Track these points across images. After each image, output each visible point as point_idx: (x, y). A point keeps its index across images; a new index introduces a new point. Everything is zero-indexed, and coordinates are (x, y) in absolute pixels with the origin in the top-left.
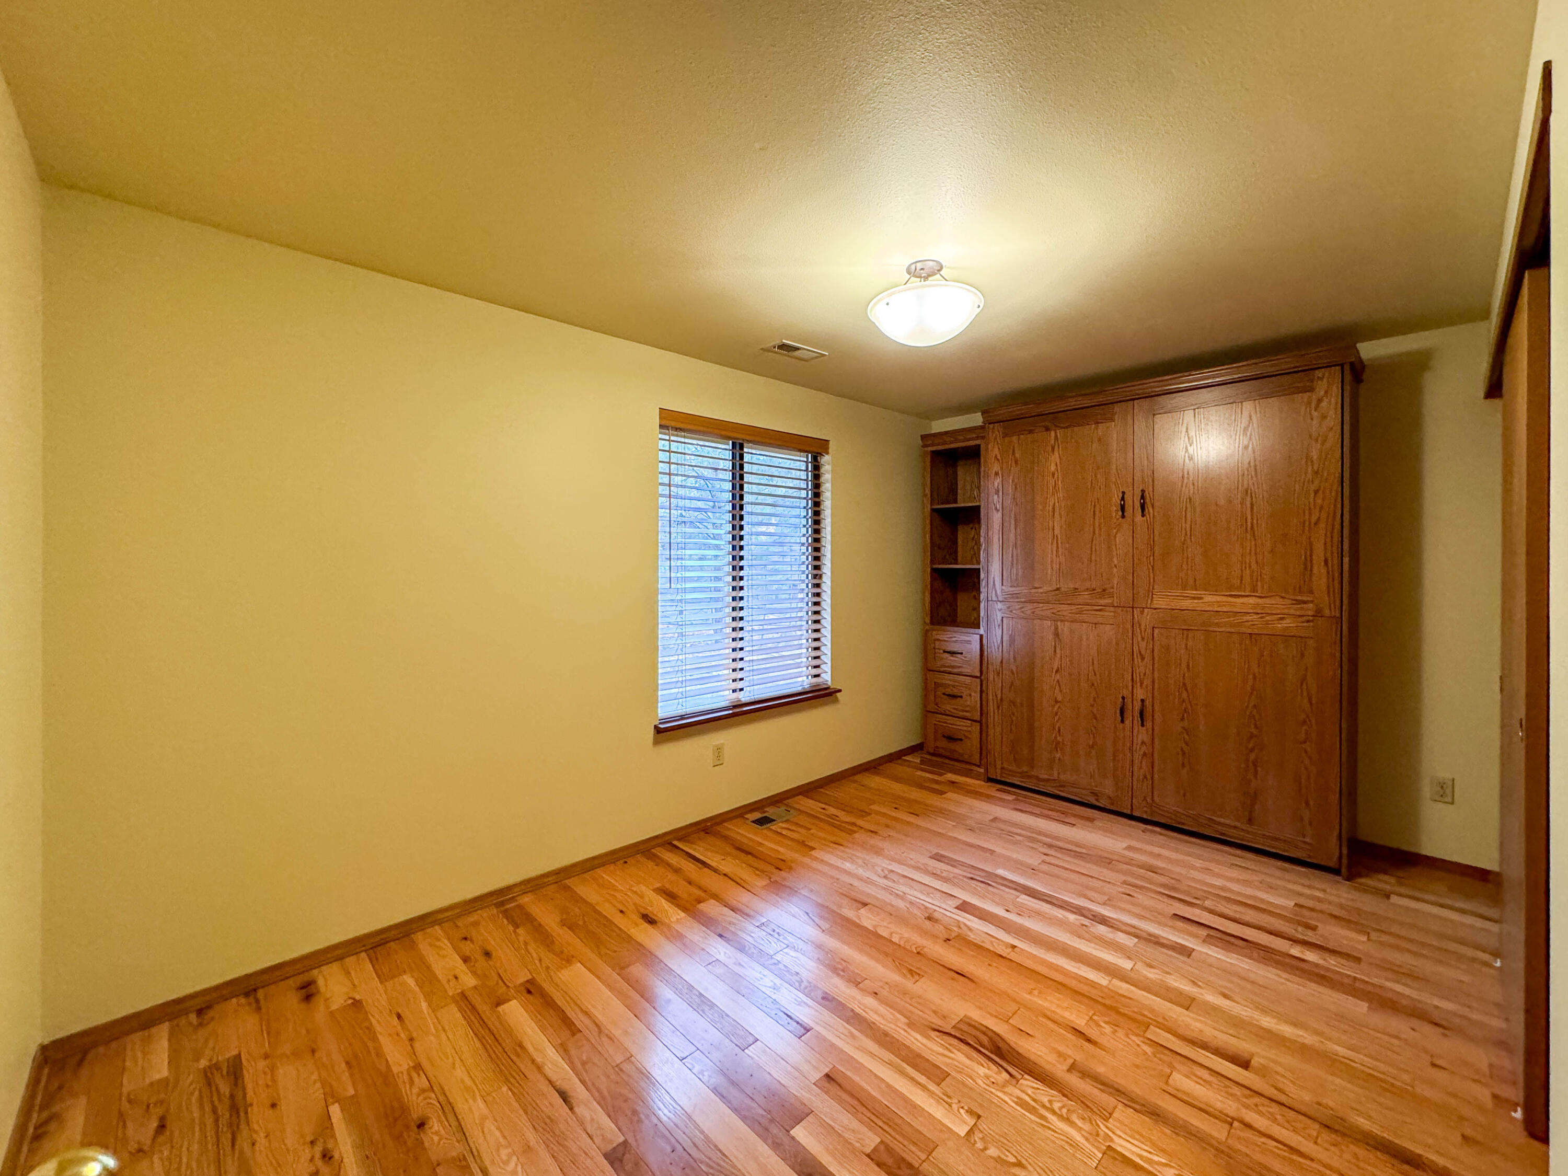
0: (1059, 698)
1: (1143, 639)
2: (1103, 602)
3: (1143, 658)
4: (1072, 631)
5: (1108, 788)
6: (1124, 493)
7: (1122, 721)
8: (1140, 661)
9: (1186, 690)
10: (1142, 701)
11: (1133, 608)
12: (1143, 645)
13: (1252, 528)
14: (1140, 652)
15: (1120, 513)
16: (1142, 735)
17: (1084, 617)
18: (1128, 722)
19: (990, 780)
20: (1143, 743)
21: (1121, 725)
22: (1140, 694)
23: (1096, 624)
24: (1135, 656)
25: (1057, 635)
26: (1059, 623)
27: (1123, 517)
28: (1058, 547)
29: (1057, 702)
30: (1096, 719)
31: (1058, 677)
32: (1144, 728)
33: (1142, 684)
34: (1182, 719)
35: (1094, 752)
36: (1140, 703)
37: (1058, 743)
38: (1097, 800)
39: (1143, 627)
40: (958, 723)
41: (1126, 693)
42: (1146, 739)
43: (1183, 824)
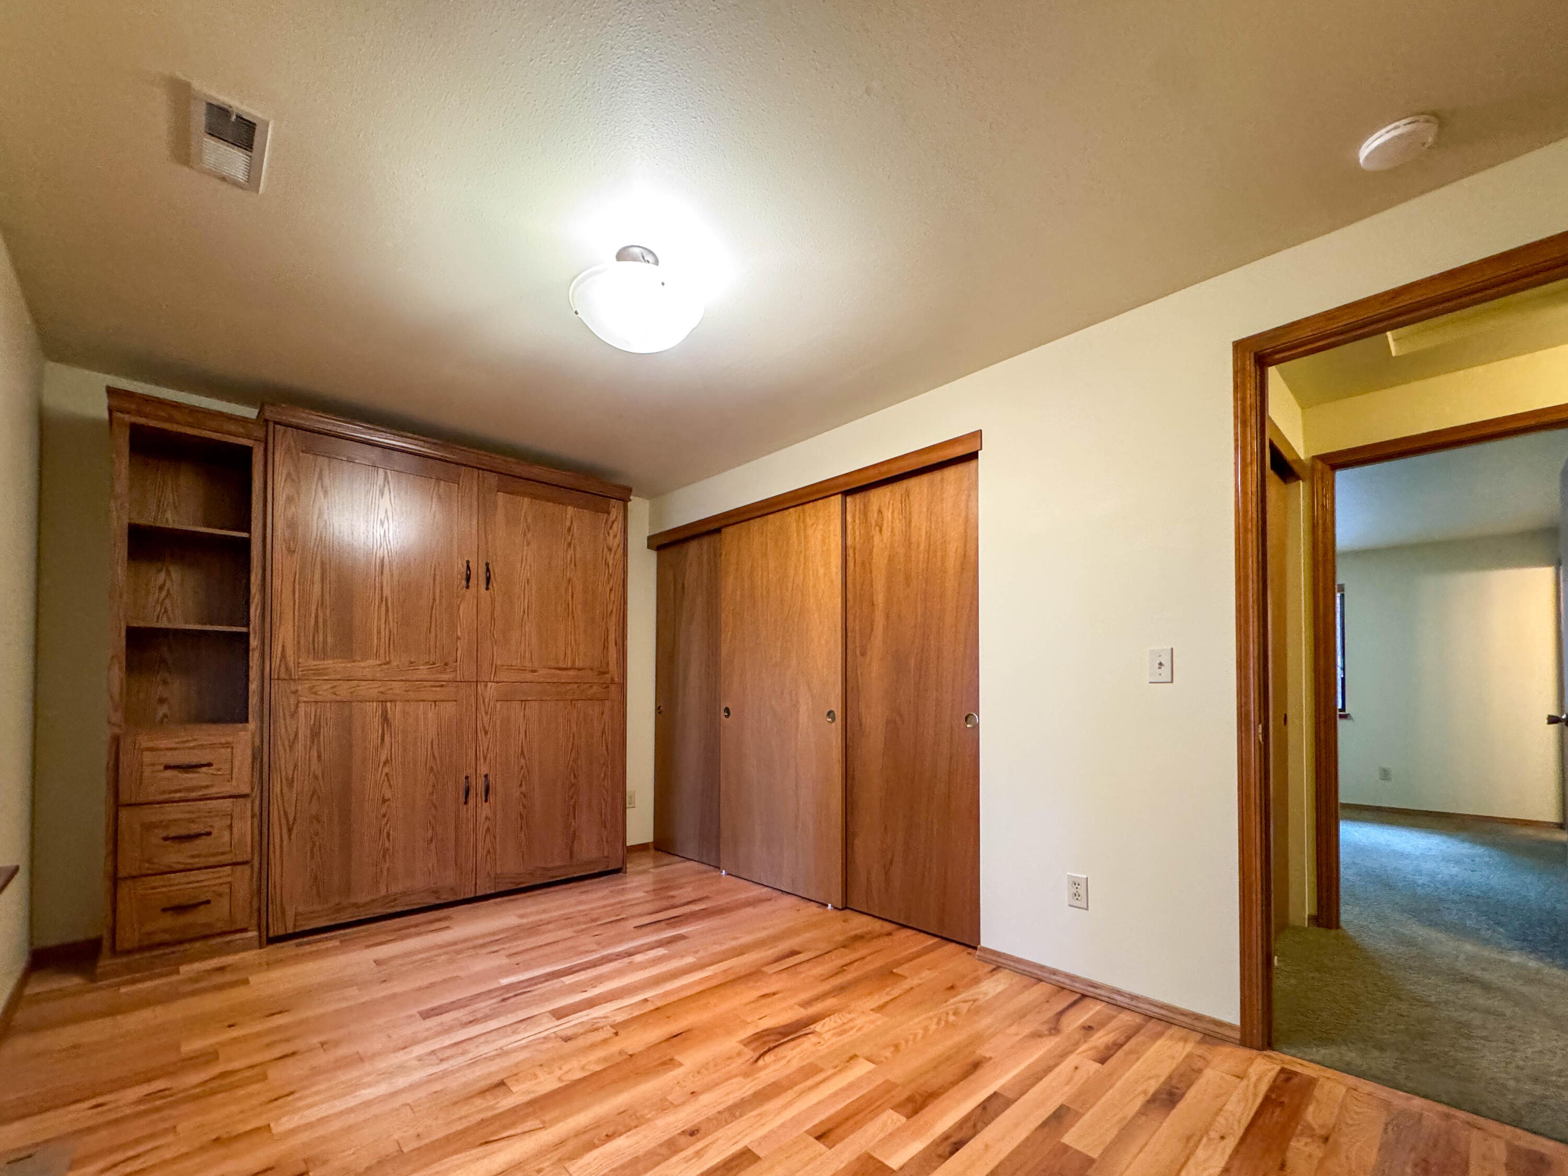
0: (388, 795)
1: (486, 713)
2: (445, 677)
3: (486, 733)
4: (405, 713)
5: (449, 878)
6: (468, 562)
7: (466, 803)
8: (483, 735)
9: (524, 757)
10: (486, 776)
11: (477, 682)
12: (486, 719)
13: (572, 612)
14: (484, 728)
15: (464, 583)
16: (485, 810)
17: (423, 695)
18: (471, 802)
19: (272, 941)
20: (487, 818)
21: (465, 806)
22: (483, 769)
23: (435, 702)
24: (479, 730)
25: (385, 719)
26: (389, 704)
27: (468, 587)
28: (387, 611)
29: (384, 801)
30: (435, 807)
31: (386, 770)
32: (488, 803)
33: (485, 759)
34: (521, 785)
35: (433, 846)
36: (483, 779)
37: (386, 851)
38: (438, 898)
39: (487, 700)
40: (202, 877)
41: (470, 772)
42: (490, 815)
43: (522, 883)
